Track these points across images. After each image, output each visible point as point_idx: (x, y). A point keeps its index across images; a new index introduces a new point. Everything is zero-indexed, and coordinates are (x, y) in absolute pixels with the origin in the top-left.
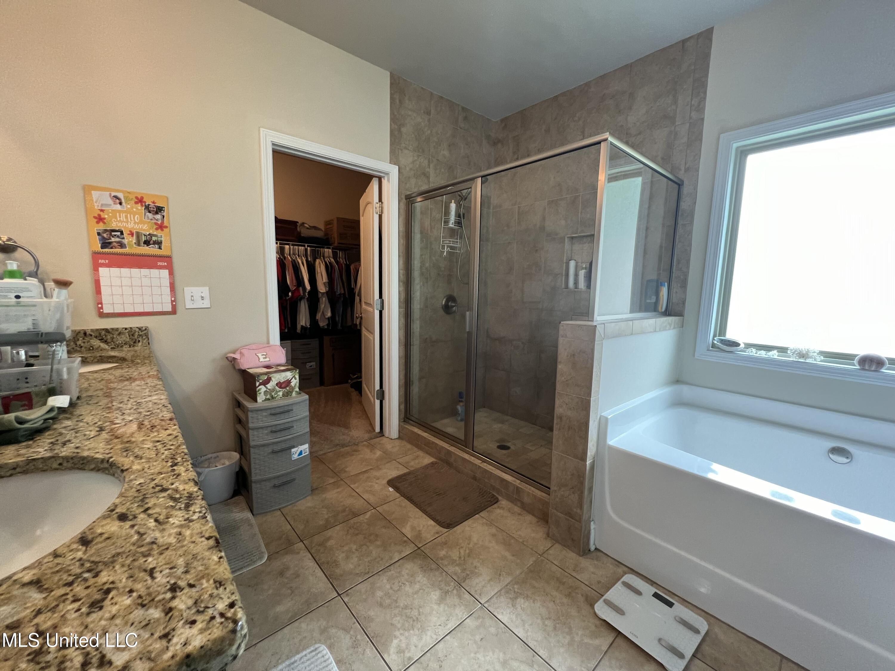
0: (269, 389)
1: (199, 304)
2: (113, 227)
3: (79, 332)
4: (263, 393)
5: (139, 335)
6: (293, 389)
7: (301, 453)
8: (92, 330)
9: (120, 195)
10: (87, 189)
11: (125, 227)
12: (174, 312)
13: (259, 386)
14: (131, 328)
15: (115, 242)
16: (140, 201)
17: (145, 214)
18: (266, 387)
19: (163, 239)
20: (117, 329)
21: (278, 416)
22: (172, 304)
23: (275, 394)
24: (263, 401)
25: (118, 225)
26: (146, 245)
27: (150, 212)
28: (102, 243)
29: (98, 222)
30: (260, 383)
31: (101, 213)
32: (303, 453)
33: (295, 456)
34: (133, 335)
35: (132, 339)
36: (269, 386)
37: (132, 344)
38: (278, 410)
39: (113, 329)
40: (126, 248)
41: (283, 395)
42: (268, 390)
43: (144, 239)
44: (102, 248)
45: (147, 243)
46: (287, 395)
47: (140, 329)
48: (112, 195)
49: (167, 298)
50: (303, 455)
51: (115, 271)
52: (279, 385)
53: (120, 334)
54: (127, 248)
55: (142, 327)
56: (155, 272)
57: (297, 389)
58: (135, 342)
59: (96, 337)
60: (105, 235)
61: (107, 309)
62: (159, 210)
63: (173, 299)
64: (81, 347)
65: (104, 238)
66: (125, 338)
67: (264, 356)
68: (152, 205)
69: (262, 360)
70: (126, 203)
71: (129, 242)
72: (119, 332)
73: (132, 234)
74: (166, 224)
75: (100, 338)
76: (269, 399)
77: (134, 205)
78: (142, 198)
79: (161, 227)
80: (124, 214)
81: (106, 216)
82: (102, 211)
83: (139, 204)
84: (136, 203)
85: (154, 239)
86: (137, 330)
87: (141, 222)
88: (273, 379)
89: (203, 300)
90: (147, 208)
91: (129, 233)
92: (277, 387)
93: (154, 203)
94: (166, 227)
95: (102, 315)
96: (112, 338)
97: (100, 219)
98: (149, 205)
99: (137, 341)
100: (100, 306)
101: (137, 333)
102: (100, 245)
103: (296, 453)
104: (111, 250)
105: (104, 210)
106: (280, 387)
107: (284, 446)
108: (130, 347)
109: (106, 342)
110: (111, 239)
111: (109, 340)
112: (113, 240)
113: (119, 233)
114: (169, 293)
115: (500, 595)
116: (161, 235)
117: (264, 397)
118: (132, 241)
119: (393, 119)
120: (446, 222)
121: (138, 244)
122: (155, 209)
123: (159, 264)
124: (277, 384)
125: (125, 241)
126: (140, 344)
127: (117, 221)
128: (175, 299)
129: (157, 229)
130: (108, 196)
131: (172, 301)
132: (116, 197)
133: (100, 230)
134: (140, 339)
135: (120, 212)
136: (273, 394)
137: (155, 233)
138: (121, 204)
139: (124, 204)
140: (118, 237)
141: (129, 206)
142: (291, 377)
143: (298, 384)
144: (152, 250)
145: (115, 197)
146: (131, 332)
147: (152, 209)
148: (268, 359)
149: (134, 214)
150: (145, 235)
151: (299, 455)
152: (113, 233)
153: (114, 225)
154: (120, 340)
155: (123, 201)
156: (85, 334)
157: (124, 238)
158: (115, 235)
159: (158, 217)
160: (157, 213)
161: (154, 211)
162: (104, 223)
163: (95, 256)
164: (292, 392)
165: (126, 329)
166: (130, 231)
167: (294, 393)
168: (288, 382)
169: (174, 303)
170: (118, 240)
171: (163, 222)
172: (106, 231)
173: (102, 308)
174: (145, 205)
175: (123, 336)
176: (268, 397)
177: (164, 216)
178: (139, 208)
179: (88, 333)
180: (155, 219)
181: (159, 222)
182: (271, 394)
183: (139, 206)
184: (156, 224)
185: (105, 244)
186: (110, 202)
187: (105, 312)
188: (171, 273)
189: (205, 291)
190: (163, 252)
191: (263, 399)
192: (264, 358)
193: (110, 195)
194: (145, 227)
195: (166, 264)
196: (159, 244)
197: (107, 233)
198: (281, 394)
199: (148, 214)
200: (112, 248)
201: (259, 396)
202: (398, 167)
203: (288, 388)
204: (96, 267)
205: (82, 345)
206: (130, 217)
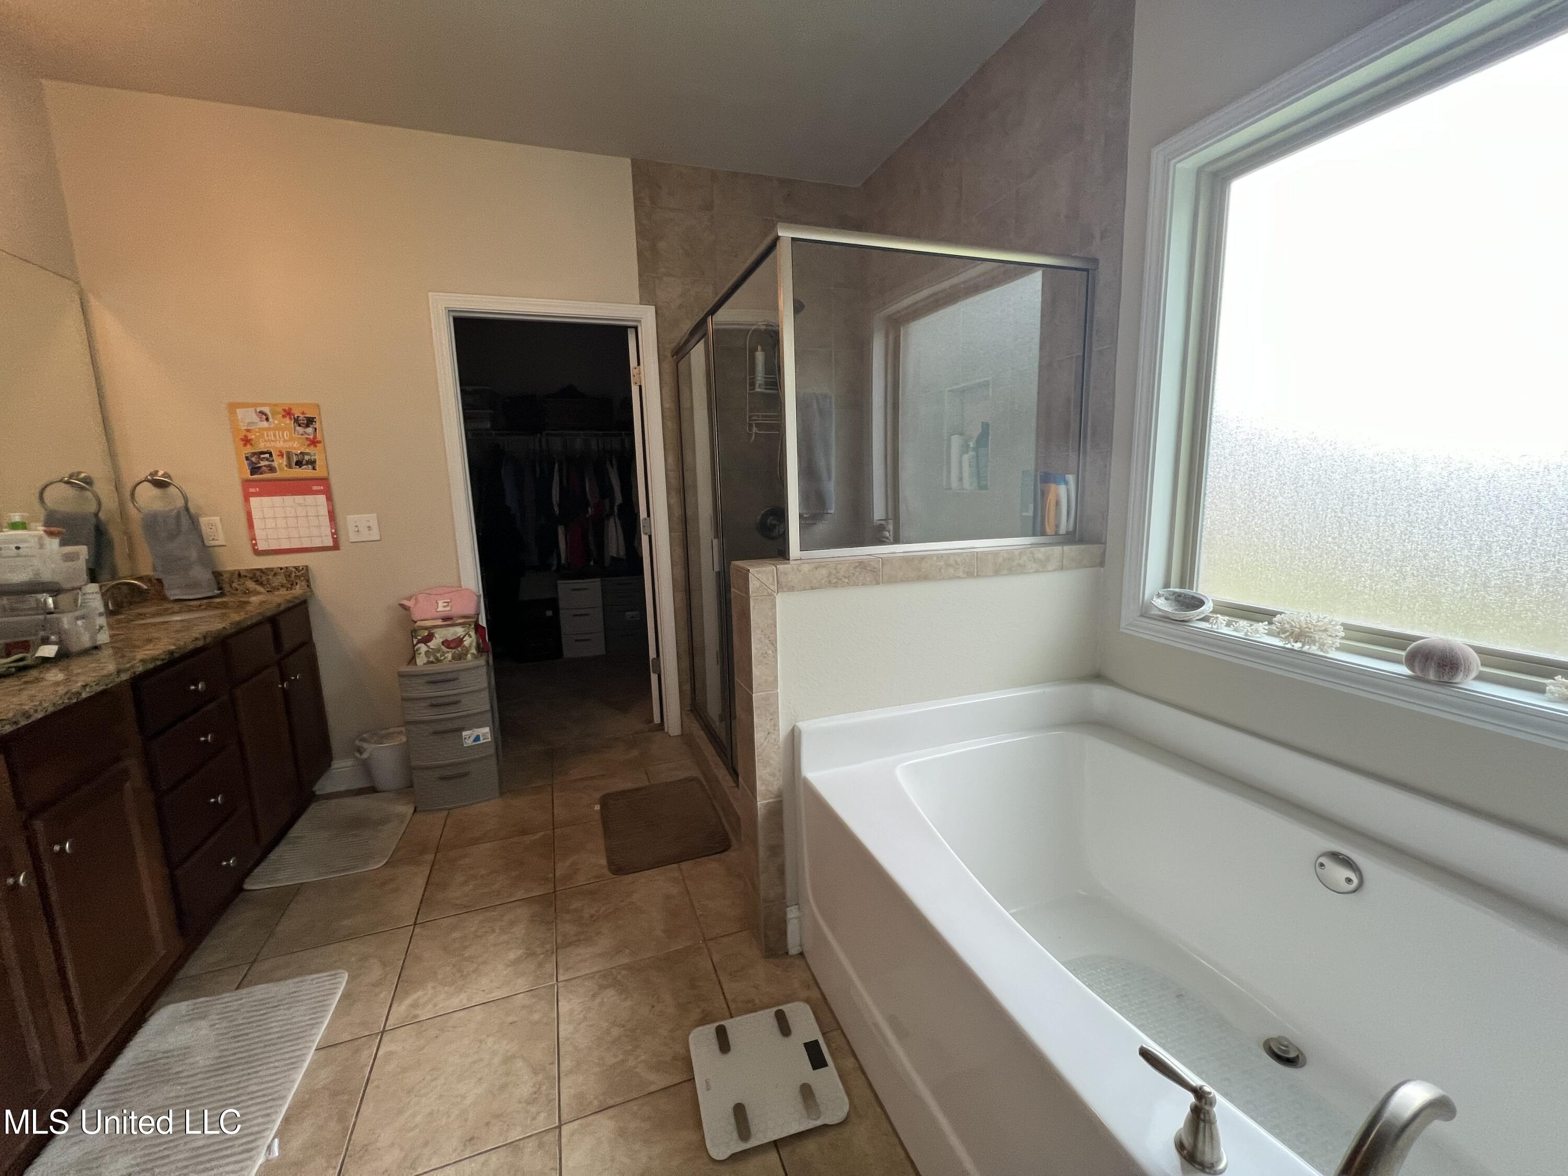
0: (432, 649)
1: (365, 536)
2: (261, 449)
3: (234, 573)
4: (423, 654)
5: (296, 576)
6: (467, 650)
7: (477, 738)
8: (247, 570)
9: (266, 410)
10: (233, 407)
11: (274, 447)
12: (336, 547)
13: (417, 644)
14: (287, 567)
15: (265, 466)
16: (288, 413)
17: (295, 429)
18: (428, 646)
19: (317, 457)
20: (271, 569)
21: (439, 685)
22: (333, 537)
23: (441, 656)
24: (424, 664)
25: (267, 446)
26: (298, 467)
27: (299, 426)
28: (252, 469)
29: (245, 445)
30: (419, 640)
31: (248, 434)
32: (481, 738)
33: (469, 742)
34: (289, 576)
35: (289, 581)
36: (432, 644)
37: (289, 586)
38: (440, 678)
39: (267, 569)
40: (276, 472)
41: (453, 658)
42: (430, 650)
43: (295, 459)
44: (251, 475)
45: (299, 464)
46: (459, 657)
47: (296, 568)
48: (258, 411)
49: (327, 530)
50: (482, 741)
51: (266, 500)
52: (446, 643)
53: (275, 574)
54: (278, 472)
55: (299, 567)
56: (309, 499)
57: (474, 651)
58: (292, 584)
59: (251, 578)
60: (253, 459)
61: (262, 546)
62: (310, 421)
63: (333, 531)
64: (237, 590)
65: (253, 463)
66: (281, 579)
67: (445, 604)
68: (302, 416)
69: (440, 609)
70: (273, 418)
71: (280, 464)
72: (274, 572)
73: (281, 455)
74: (319, 437)
75: (255, 580)
76: (432, 662)
77: (282, 419)
78: (290, 409)
79: (314, 442)
80: (272, 432)
81: (253, 437)
82: (248, 431)
83: (288, 418)
84: (284, 416)
85: (307, 458)
86: (294, 570)
87: (291, 439)
88: (436, 635)
89: (369, 530)
90: (296, 420)
91: (278, 453)
92: (443, 647)
93: (303, 413)
94: (319, 442)
95: (258, 553)
96: (268, 580)
97: (247, 441)
98: (298, 417)
99: (295, 584)
100: (254, 542)
101: (293, 575)
102: (249, 471)
103: (469, 737)
104: (261, 476)
105: (250, 430)
106: (448, 647)
107: (450, 726)
108: (287, 590)
109: (261, 584)
110: (260, 463)
111: (265, 583)
112: (263, 463)
113: (267, 455)
114: (328, 524)
115: (593, 978)
116: (315, 453)
117: (425, 660)
118: (282, 464)
119: (641, 233)
120: (752, 385)
121: (290, 466)
122: (306, 422)
123: (315, 488)
124: (443, 643)
125: (275, 464)
126: (298, 587)
127: (265, 441)
128: (336, 530)
129: (309, 445)
130: (254, 412)
131: (333, 534)
132: (262, 413)
133: (248, 453)
134: (298, 581)
135: (268, 429)
136: (439, 655)
137: (307, 451)
138: (267, 419)
139: (271, 420)
140: (267, 459)
141: (276, 422)
142: (463, 633)
143: (474, 644)
144: (305, 472)
145: (260, 412)
146: (287, 572)
147: (302, 422)
148: (448, 608)
149: (283, 429)
150: (296, 455)
151: (475, 741)
152: (262, 456)
153: (262, 446)
154: (276, 581)
155: (270, 416)
156: (239, 575)
157: (273, 461)
158: (264, 458)
159: (310, 430)
160: (307, 426)
161: (303, 424)
162: (251, 444)
163: (246, 483)
164: (466, 655)
165: (281, 569)
166: (280, 452)
167: (469, 656)
168: (459, 641)
169: (335, 536)
170: (267, 463)
171: (315, 437)
172: (254, 454)
173: (256, 544)
174: (294, 418)
175: (279, 577)
176: (432, 659)
177: (316, 429)
178: (288, 422)
179: (242, 574)
180: (307, 434)
181: (311, 437)
182: (435, 656)
183: (287, 421)
184: (307, 439)
185: (255, 470)
186: (255, 418)
187: (260, 549)
188: (329, 499)
189: (372, 518)
190: (319, 472)
191: (425, 662)
192: (444, 607)
193: (256, 410)
194: (296, 445)
195: (322, 488)
196: (312, 463)
197: (255, 456)
198: (449, 656)
199: (298, 428)
200: (261, 474)
201: (418, 657)
202: (654, 307)
203: (459, 649)
204: (247, 497)
205: (238, 587)
206: (279, 436)
